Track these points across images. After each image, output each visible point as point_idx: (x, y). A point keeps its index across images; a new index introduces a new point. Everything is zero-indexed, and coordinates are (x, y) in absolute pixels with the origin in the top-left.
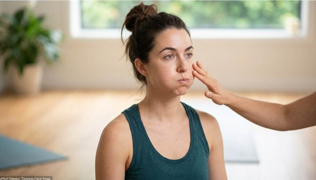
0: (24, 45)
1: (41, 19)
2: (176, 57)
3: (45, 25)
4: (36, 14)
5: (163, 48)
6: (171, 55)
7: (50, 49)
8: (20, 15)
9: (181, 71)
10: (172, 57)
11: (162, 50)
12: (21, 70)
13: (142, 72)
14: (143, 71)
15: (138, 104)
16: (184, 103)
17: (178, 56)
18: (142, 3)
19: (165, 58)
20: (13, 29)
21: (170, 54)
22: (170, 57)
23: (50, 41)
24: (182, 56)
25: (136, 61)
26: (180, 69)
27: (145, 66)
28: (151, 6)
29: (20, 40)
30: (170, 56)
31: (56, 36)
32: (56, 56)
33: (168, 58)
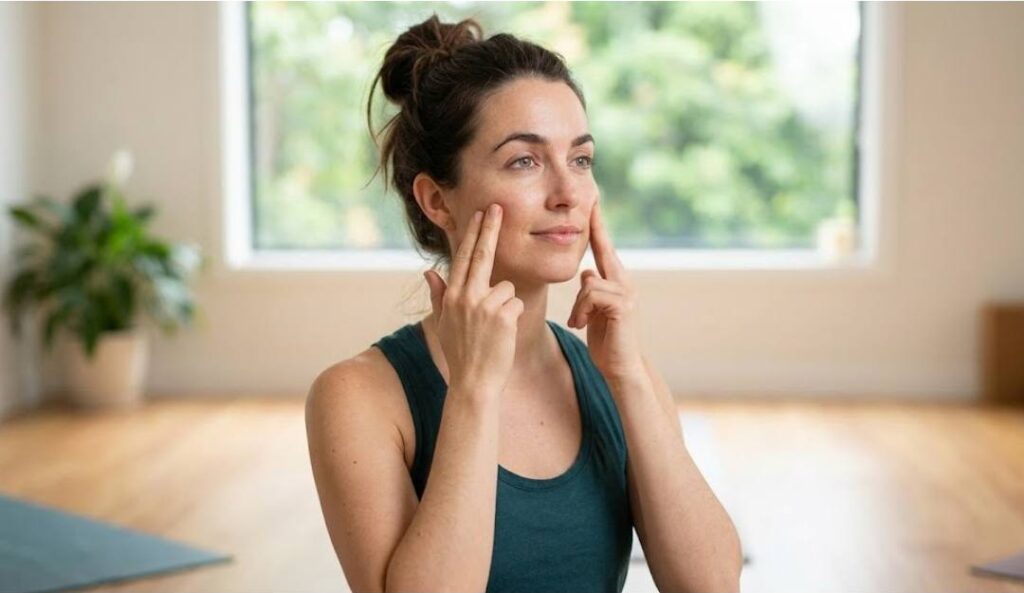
0: (99, 280)
1: (144, 214)
2: (542, 166)
3: (155, 231)
4: (133, 200)
5: (506, 135)
6: (526, 158)
7: (170, 292)
8: (88, 202)
9: (559, 206)
10: (532, 164)
11: (501, 141)
12: (90, 345)
13: (435, 215)
14: (440, 213)
15: (419, 325)
16: (555, 325)
17: (548, 159)
18: (435, 19)
19: (509, 166)
20: (66, 239)
21: (526, 154)
22: (525, 163)
23: (169, 273)
24: (561, 159)
25: (419, 183)
26: (555, 201)
27: (448, 197)
28: (462, 25)
29: (88, 266)
30: (523, 160)
31: (187, 258)
32: (186, 310)
33: (517, 165)
